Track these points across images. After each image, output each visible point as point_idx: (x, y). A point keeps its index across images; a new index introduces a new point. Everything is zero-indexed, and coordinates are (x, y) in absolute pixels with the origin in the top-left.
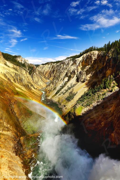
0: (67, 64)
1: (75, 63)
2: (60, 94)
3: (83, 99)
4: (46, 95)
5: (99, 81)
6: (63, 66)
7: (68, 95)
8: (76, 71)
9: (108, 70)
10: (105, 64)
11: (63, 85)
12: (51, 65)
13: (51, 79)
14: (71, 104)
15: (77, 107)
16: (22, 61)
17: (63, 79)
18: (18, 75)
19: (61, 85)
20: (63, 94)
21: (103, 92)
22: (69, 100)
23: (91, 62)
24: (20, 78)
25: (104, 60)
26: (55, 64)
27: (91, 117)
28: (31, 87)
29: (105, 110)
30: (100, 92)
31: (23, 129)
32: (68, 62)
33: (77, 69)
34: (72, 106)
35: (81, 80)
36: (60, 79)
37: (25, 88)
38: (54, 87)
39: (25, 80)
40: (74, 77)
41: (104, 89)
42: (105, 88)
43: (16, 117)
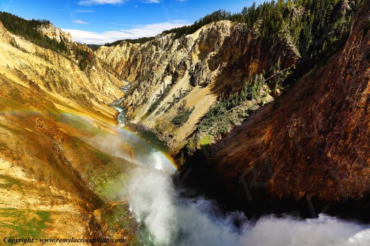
0: (166, 46)
1: (184, 44)
2: (158, 113)
3: (209, 121)
4: (126, 116)
5: (236, 85)
6: (157, 50)
7: (176, 114)
8: (188, 63)
9: (252, 62)
10: (245, 50)
11: (163, 93)
12: (128, 46)
13: (131, 78)
14: (185, 132)
15: (200, 138)
16: (54, 34)
17: (161, 79)
18: (54, 71)
19: (158, 92)
20: (165, 112)
21: (246, 105)
22: (179, 124)
23: (218, 43)
24: (60, 79)
25: (243, 41)
26: (138, 44)
27: (230, 155)
28: (91, 100)
29: (254, 140)
30: (240, 107)
31: (95, 195)
32: (166, 40)
33: (190, 59)
34: (186, 134)
35: (199, 82)
36: (155, 79)
37: (78, 103)
38: (144, 97)
39: (75, 85)
40: (183, 75)
41: (248, 100)
42: (249, 98)
43: (75, 171)
